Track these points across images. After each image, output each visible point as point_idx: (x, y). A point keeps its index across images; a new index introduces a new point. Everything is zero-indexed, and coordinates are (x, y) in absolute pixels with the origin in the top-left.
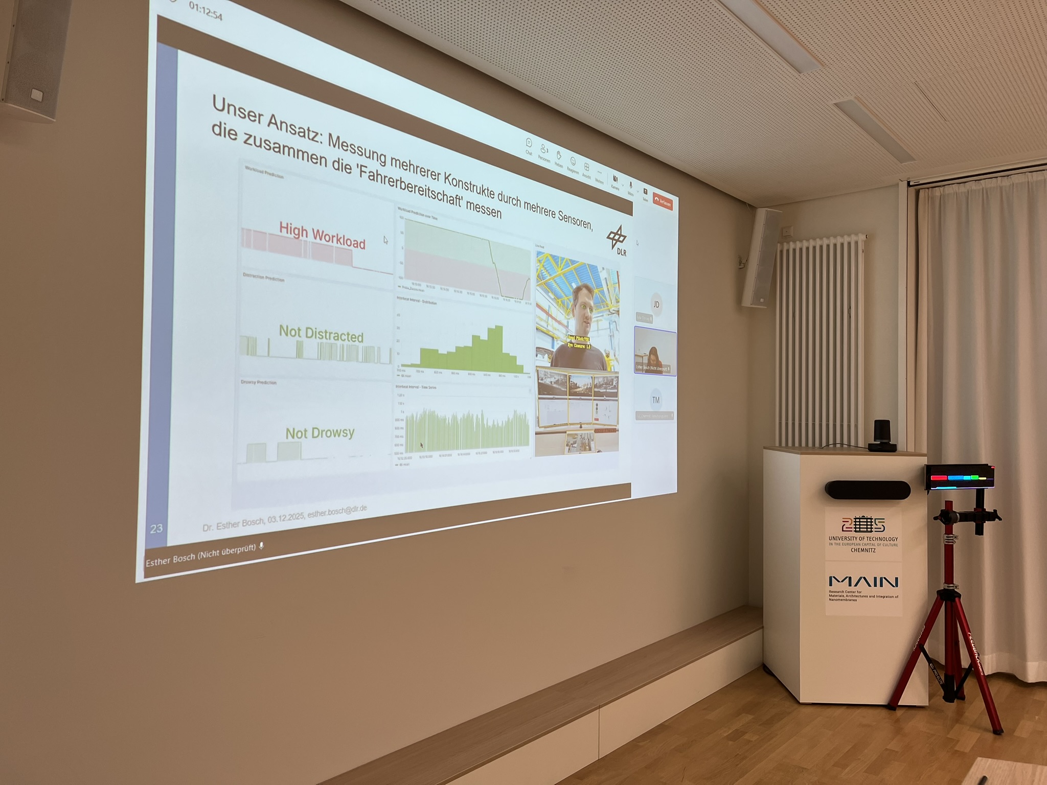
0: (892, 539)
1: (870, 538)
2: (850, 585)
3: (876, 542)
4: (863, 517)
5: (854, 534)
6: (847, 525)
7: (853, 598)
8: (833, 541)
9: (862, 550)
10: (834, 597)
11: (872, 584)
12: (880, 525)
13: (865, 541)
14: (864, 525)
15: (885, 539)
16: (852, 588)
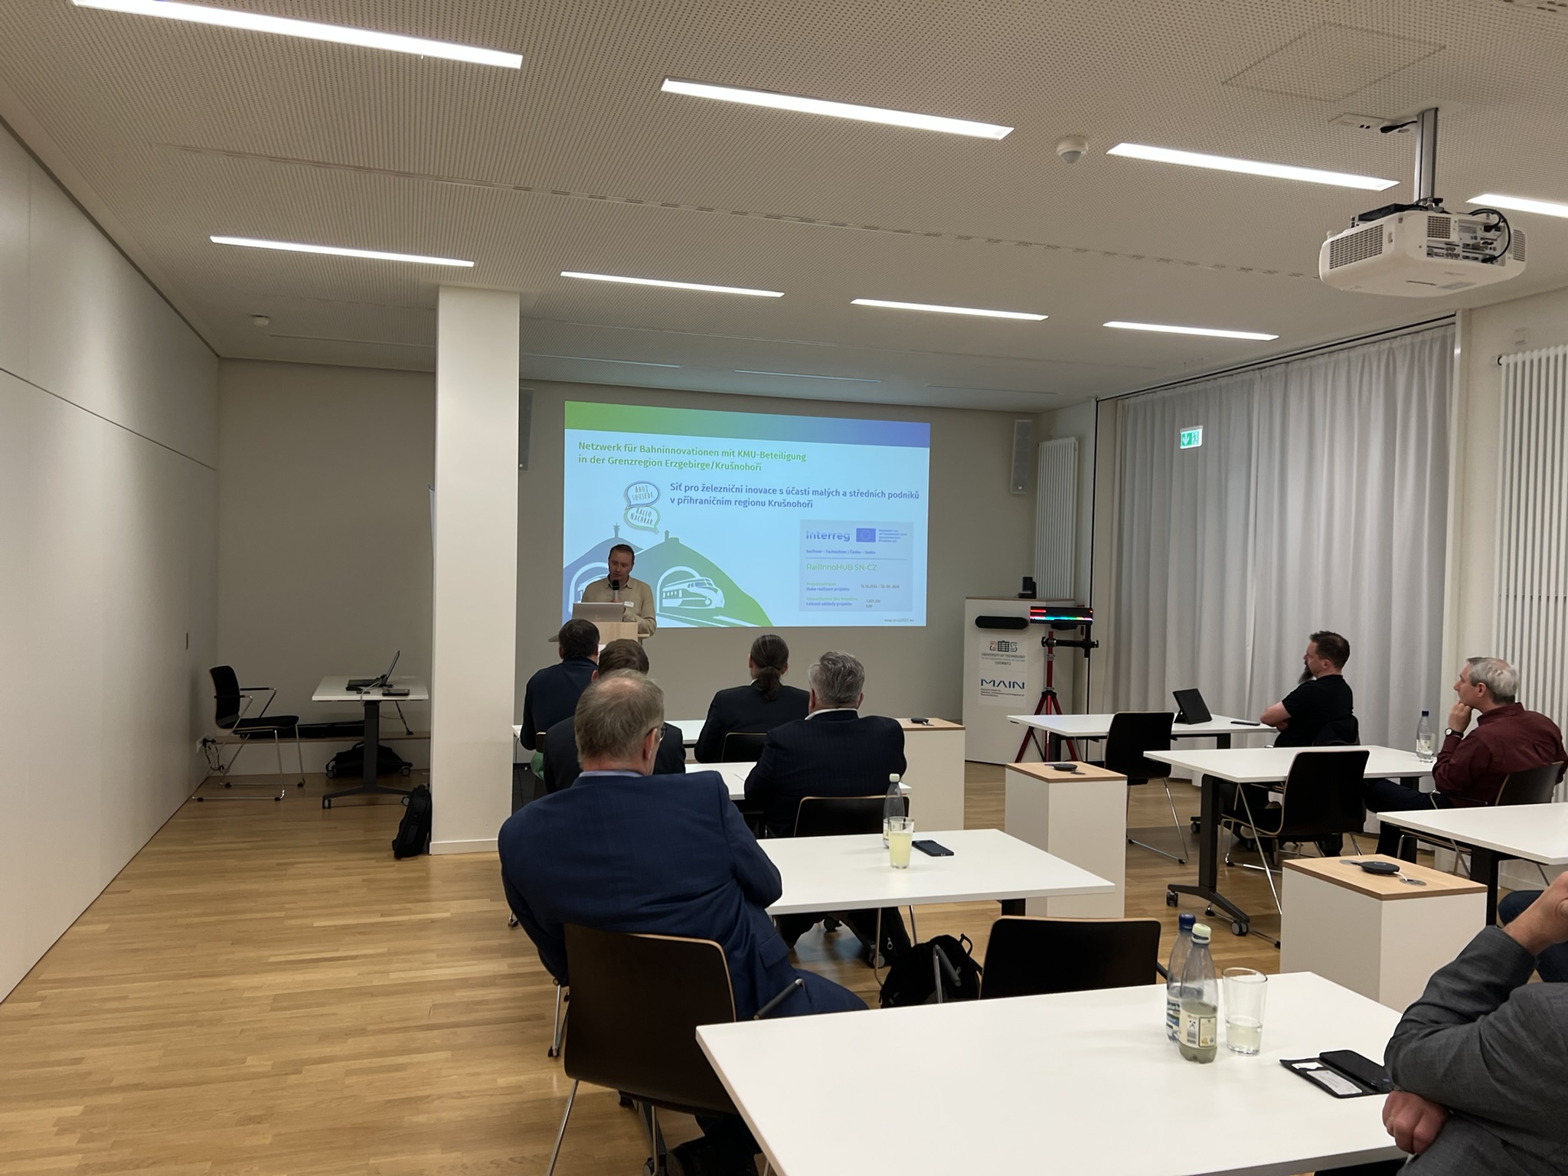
0: (1021, 657)
1: (1007, 656)
2: (994, 686)
3: (1011, 658)
4: (1004, 642)
5: (997, 652)
6: (993, 646)
7: (995, 694)
8: (984, 657)
9: (1003, 663)
10: (984, 692)
11: (1008, 686)
12: (1014, 647)
13: (1004, 657)
14: (1003, 646)
15: (1017, 656)
16: (996, 688)
